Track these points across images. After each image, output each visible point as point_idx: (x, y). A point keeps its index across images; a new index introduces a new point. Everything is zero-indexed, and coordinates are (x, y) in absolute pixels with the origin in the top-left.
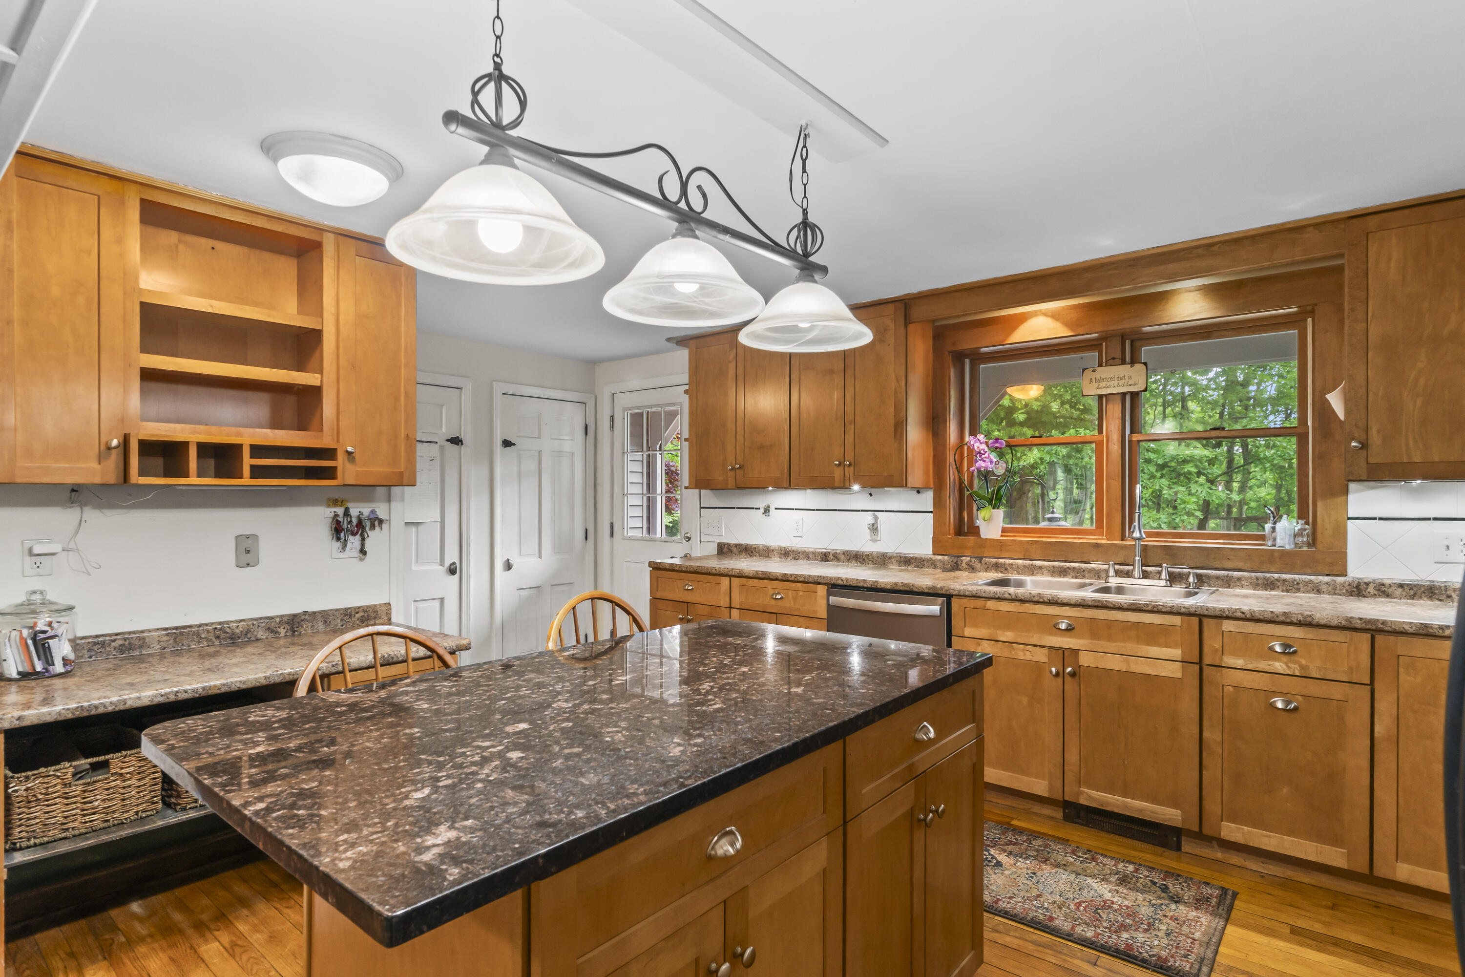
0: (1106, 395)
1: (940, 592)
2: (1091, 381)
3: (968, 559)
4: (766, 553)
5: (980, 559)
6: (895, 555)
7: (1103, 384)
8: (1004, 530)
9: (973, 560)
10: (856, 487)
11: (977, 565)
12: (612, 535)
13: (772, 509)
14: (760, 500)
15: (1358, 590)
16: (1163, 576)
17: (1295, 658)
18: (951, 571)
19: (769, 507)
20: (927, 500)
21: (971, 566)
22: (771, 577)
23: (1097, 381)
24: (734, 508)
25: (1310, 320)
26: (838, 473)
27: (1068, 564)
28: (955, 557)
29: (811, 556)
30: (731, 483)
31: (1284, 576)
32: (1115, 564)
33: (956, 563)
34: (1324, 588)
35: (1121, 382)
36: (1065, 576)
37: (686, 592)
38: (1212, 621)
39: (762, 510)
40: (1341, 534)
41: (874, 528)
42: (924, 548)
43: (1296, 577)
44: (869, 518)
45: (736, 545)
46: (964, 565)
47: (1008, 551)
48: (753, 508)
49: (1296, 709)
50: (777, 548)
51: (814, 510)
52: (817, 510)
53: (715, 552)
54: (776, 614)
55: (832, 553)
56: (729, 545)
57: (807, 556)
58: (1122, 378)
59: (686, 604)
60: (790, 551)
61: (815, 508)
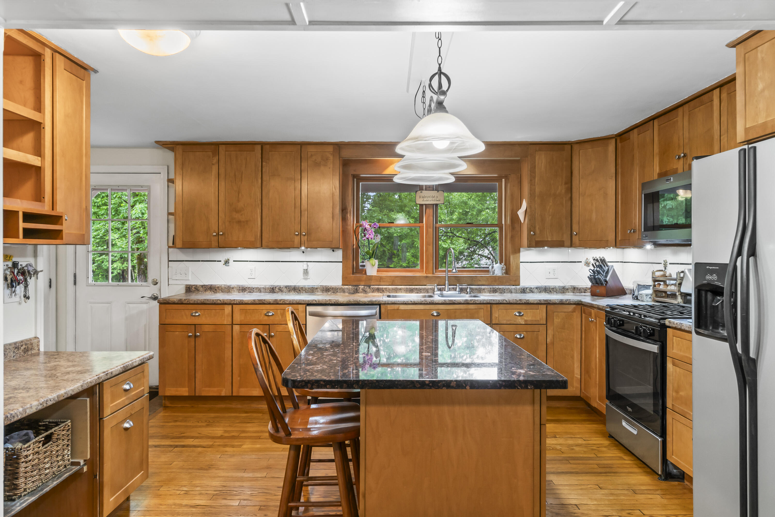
0: (426, 205)
1: (375, 303)
2: (420, 197)
3: (363, 287)
4: (228, 289)
5: (369, 286)
6: (320, 287)
7: (425, 199)
8: (378, 271)
9: (365, 287)
10: (303, 248)
11: (368, 289)
12: (75, 283)
13: (231, 262)
14: (223, 255)
15: (524, 291)
16: (457, 290)
17: (523, 317)
18: (353, 294)
19: (229, 260)
20: (339, 255)
21: (364, 290)
22: (265, 302)
23: (423, 197)
24: (199, 261)
25: (503, 180)
26: (297, 239)
27: (413, 287)
28: (355, 286)
29: (262, 290)
32: (438, 285)
33: (356, 289)
34: (513, 291)
35: (433, 199)
36: (412, 292)
37: (193, 318)
38: (495, 305)
39: (223, 262)
40: (518, 269)
41: (306, 272)
42: (337, 282)
43: (504, 287)
44: (304, 266)
45: (202, 286)
46: (361, 290)
47: (384, 281)
48: (215, 261)
49: (524, 337)
50: (236, 286)
51: (264, 262)
52: (266, 261)
53: (183, 291)
54: (269, 325)
55: (277, 288)
56: (196, 286)
57: (259, 290)
58: (433, 197)
59: (194, 325)
60: (247, 288)
61: (265, 261)
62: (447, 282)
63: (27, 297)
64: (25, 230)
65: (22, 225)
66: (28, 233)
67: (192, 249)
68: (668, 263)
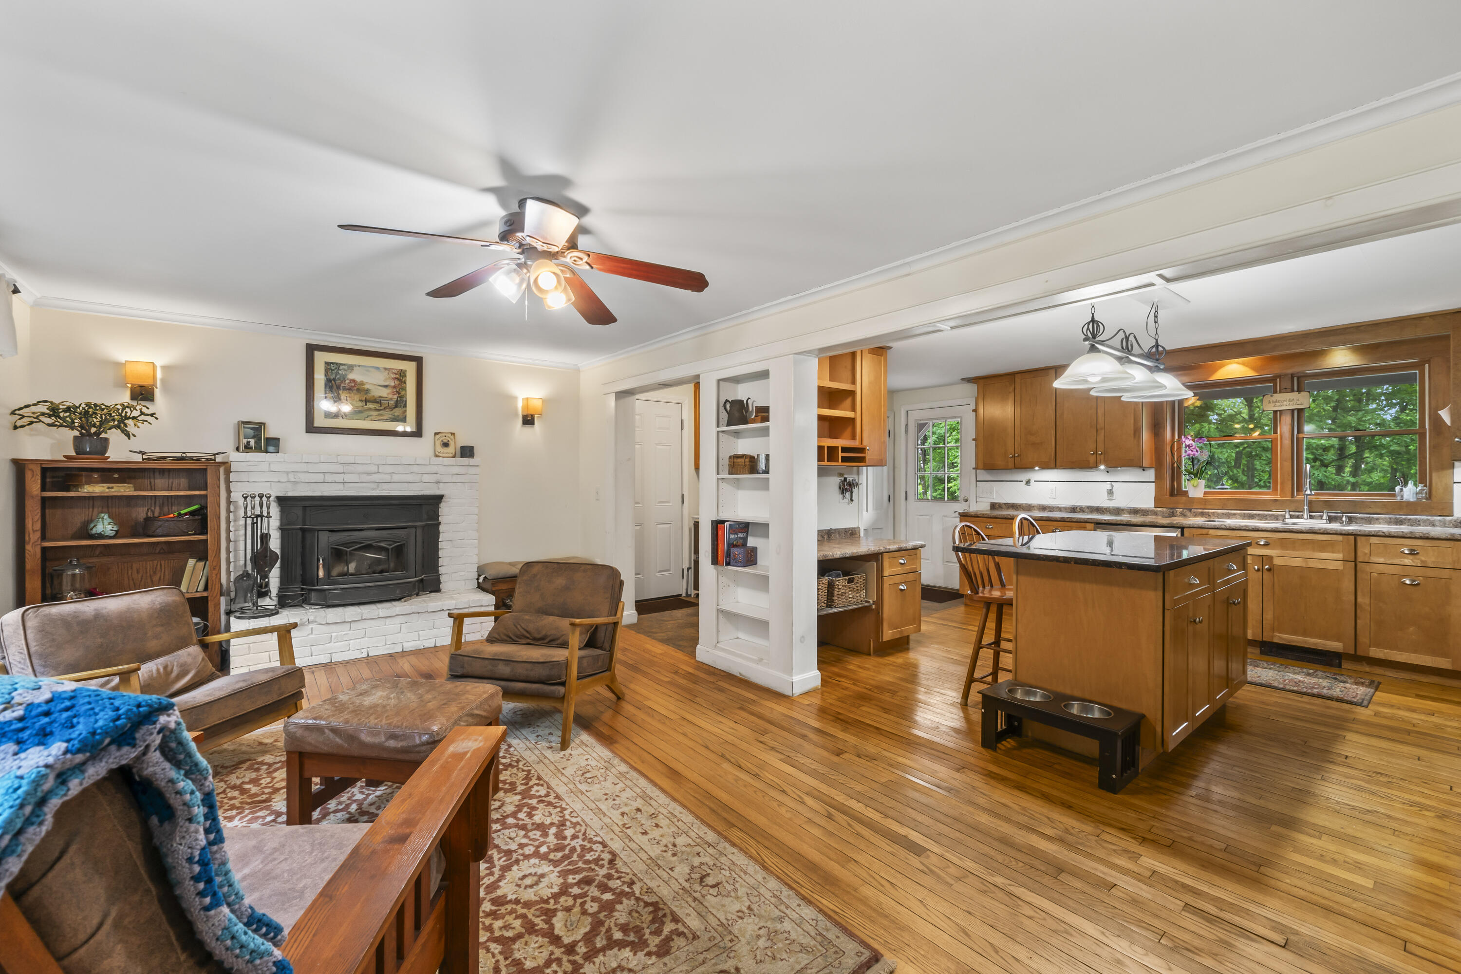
0: (1281, 410)
1: (1175, 526)
2: (1270, 402)
3: (1182, 509)
4: (1028, 508)
5: (1190, 510)
6: (1126, 508)
7: (1278, 404)
8: (1205, 493)
9: (1185, 510)
10: (1102, 467)
11: (1188, 513)
12: (906, 499)
13: (1032, 482)
14: (1024, 476)
15: (1460, 524)
16: (1324, 517)
17: (1417, 557)
18: (1169, 515)
19: (1030, 480)
20: (1151, 475)
21: (1183, 513)
22: (1052, 519)
23: (1274, 402)
24: (1003, 481)
25: (1426, 365)
26: (1092, 459)
27: (1255, 512)
28: (1172, 509)
29: (1062, 510)
30: (1011, 465)
31: (1409, 517)
32: (1290, 511)
33: (1173, 512)
34: (1437, 523)
35: (1291, 403)
36: (1253, 519)
38: (1363, 538)
39: (1024, 482)
40: (1450, 492)
41: (1110, 492)
42: (1148, 503)
43: (1418, 517)
44: (1108, 486)
45: (1005, 504)
46: (1178, 513)
47: (1211, 505)
48: (1017, 481)
49: (1418, 584)
50: (1036, 505)
51: (1064, 482)
53: (989, 508)
55: (1078, 508)
56: (1000, 503)
57: (1060, 509)
58: (1290, 400)
60: (1047, 507)
61: (1066, 481)
62: (1306, 507)
63: (852, 500)
64: (842, 457)
65: (841, 454)
66: (844, 459)
67: (995, 471)
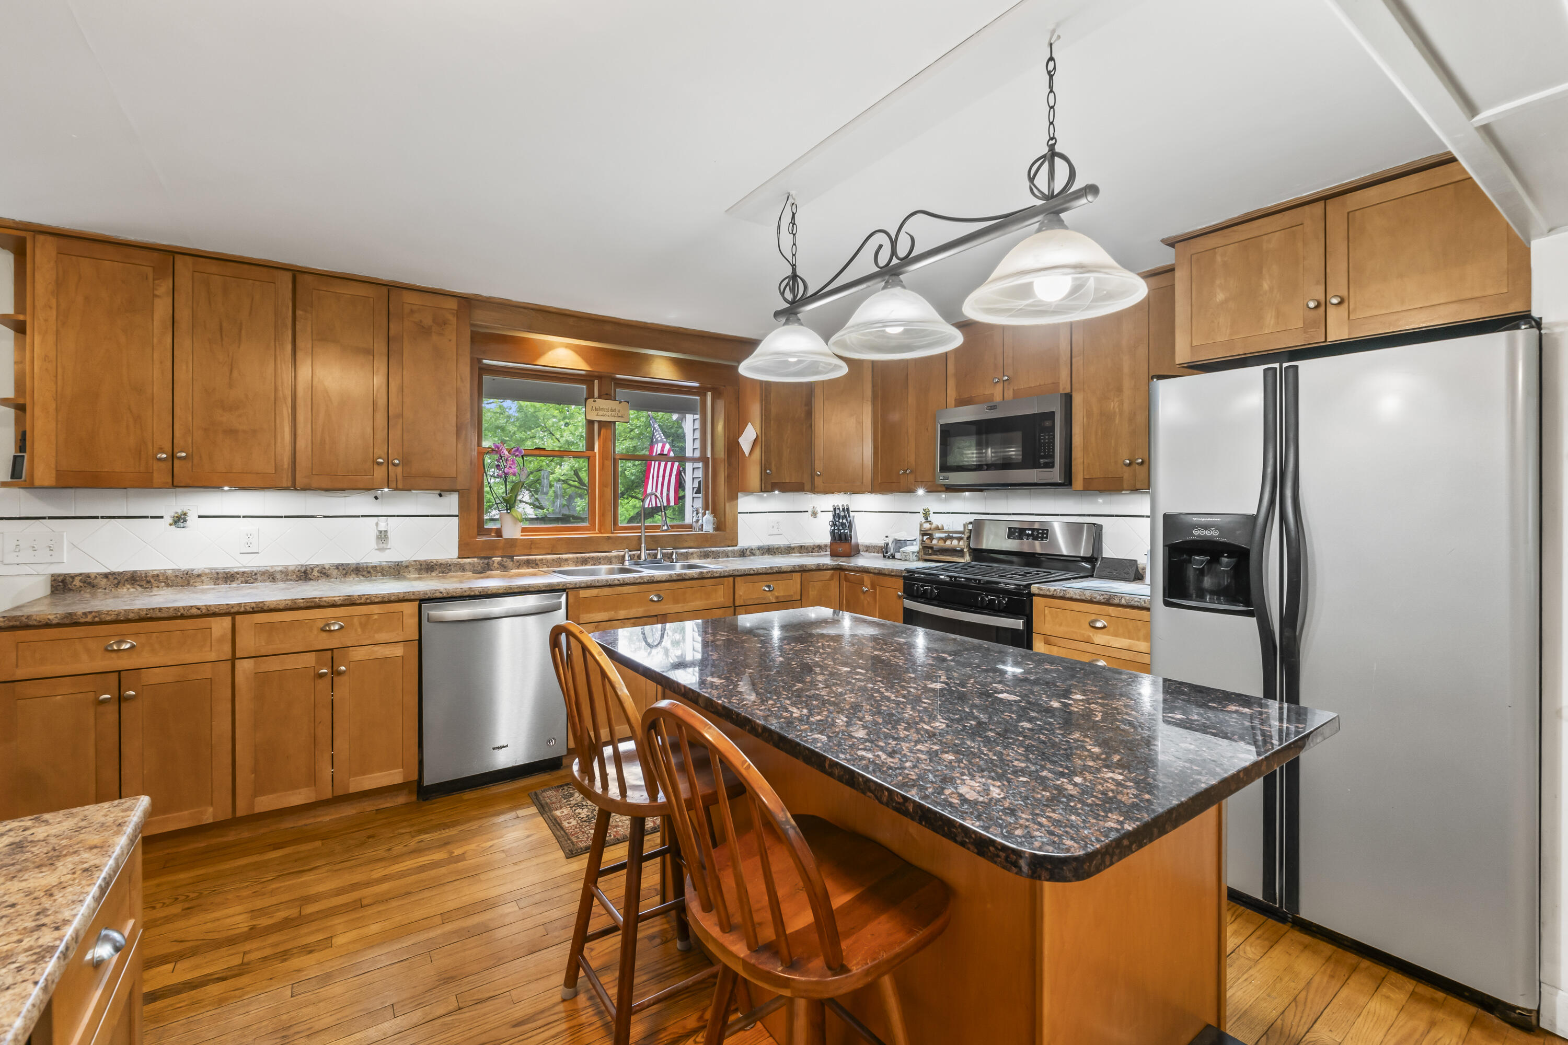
0: (599, 422)
2: (592, 409)
3: (500, 558)
4: (186, 579)
5: (511, 558)
6: (413, 563)
7: (600, 413)
8: (524, 531)
9: (505, 559)
11: (508, 563)
13: (192, 519)
14: (170, 505)
15: (743, 554)
16: (659, 556)
18: (481, 573)
19: (185, 514)
20: (451, 503)
21: (503, 566)
22: (322, 604)
23: (597, 410)
24: (97, 517)
25: (708, 394)
26: (380, 473)
27: (588, 555)
28: (485, 558)
29: (278, 576)
31: (713, 549)
32: (630, 551)
33: (488, 564)
35: (613, 413)
36: (586, 564)
37: (113, 655)
39: (168, 520)
41: (383, 536)
42: (449, 551)
43: (718, 549)
44: (381, 524)
45: (106, 576)
46: (496, 565)
47: (538, 548)
48: (147, 517)
50: (207, 571)
51: (281, 517)
52: (285, 517)
54: (332, 650)
55: (316, 569)
56: (88, 576)
57: (271, 576)
58: (613, 410)
59: (117, 673)
60: (237, 573)
61: (283, 515)
62: (643, 545)
67: (72, 491)
68: (931, 512)
